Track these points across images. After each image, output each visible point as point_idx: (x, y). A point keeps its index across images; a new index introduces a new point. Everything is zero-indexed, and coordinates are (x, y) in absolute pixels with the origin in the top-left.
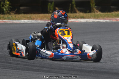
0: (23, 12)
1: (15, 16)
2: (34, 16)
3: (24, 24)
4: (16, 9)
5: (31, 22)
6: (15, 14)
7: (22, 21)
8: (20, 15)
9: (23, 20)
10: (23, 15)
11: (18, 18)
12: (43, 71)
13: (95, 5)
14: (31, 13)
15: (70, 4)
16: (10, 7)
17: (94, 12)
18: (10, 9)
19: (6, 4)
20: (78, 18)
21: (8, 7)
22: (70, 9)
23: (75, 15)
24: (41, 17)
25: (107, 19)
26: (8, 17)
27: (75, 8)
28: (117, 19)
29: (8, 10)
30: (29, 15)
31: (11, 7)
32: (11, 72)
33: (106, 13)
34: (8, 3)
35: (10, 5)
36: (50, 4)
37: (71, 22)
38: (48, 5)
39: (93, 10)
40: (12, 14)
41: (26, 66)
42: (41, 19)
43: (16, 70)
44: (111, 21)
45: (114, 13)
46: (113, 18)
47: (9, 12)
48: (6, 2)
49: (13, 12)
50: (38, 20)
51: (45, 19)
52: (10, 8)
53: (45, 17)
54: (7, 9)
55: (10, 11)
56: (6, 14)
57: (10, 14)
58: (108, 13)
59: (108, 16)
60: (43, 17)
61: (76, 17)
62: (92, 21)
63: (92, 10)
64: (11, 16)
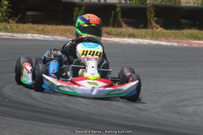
0: (31, 20)
1: (17, 27)
2: (49, 27)
3: (31, 40)
4: (20, 15)
5: (44, 38)
6: (17, 22)
7: (29, 36)
8: (26, 25)
9: (30, 34)
10: (30, 25)
11: (22, 31)
12: (61, 123)
13: (155, 16)
14: (45, 24)
15: (113, 12)
16: (9, 10)
17: (152, 28)
18: (8, 14)
19: (2, 5)
20: (124, 37)
21: (5, 10)
22: (111, 20)
23: (119, 30)
24: (61, 31)
25: (173, 40)
26: (4, 27)
27: (121, 20)
28: (190, 43)
29: (6, 15)
30: (41, 27)
31: (12, 11)
32: (6, 122)
33: (173, 31)
34: (6, 3)
35: (9, 7)
36: (77, 9)
37: (112, 42)
38: (74, 10)
39: (151, 23)
40: (12, 23)
41: (32, 113)
42: (61, 35)
43: (14, 119)
44: (180, 44)
45: (185, 32)
46: (183, 39)
47: (6, 18)
48: (3, 2)
49: (14, 20)
50: (57, 36)
51: (68, 34)
52: (10, 12)
53: (69, 30)
54: (4, 14)
55: (9, 17)
56: (2, 22)
57: (9, 23)
58: (176, 31)
59: (176, 37)
60: (64, 31)
61: (120, 33)
62: (148, 43)
63: (149, 25)
64: (11, 26)
